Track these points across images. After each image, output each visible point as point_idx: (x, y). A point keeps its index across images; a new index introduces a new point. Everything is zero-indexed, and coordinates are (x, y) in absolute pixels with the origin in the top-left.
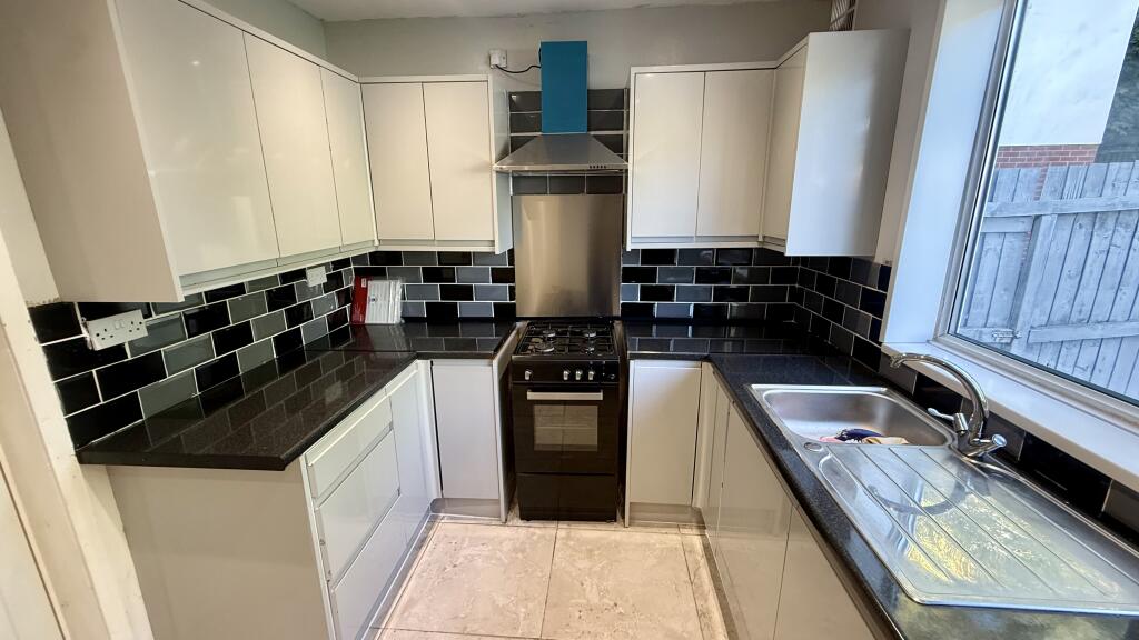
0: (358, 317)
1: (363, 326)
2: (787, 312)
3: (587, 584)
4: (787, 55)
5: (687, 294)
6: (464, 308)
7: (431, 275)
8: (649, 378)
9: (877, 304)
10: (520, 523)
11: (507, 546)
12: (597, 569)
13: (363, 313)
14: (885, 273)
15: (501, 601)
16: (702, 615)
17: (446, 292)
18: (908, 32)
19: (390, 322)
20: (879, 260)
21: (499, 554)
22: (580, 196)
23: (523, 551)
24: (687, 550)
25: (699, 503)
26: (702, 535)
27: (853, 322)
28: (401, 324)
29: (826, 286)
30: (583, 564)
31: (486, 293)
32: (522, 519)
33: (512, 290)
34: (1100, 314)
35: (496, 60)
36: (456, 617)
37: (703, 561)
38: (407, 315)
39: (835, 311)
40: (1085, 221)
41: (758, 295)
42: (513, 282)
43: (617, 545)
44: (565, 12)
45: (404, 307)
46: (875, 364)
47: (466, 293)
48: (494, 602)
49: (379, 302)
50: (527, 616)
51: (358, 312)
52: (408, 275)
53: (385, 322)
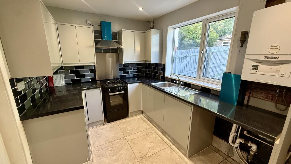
0: (51, 85)
1: (54, 87)
2: (147, 74)
3: (128, 127)
4: (147, 31)
5: (131, 72)
6: (82, 80)
7: (72, 72)
8: (132, 87)
9: (164, 70)
10: (108, 124)
11: (108, 128)
12: (128, 125)
13: (53, 83)
14: (164, 65)
15: (113, 135)
16: (148, 124)
17: (77, 76)
18: (163, 31)
19: (62, 85)
20: (163, 63)
21: (107, 130)
22: (110, 53)
23: (112, 127)
24: (141, 117)
25: (141, 109)
26: (143, 115)
27: (160, 73)
28: (65, 85)
29: (154, 68)
30: (125, 125)
31: (88, 76)
32: (108, 123)
33: (95, 74)
34: (183, 71)
35: (89, 22)
36: (106, 141)
37: (145, 118)
38: (67, 83)
39: (157, 72)
40: (180, 58)
41: (144, 71)
42: (95, 72)
43: (129, 121)
44: (104, 15)
45: (66, 81)
46: (164, 79)
47: (83, 76)
48: (112, 136)
49: (57, 80)
50: (120, 135)
51: (51, 83)
52: (65, 73)
53: (61, 85)
